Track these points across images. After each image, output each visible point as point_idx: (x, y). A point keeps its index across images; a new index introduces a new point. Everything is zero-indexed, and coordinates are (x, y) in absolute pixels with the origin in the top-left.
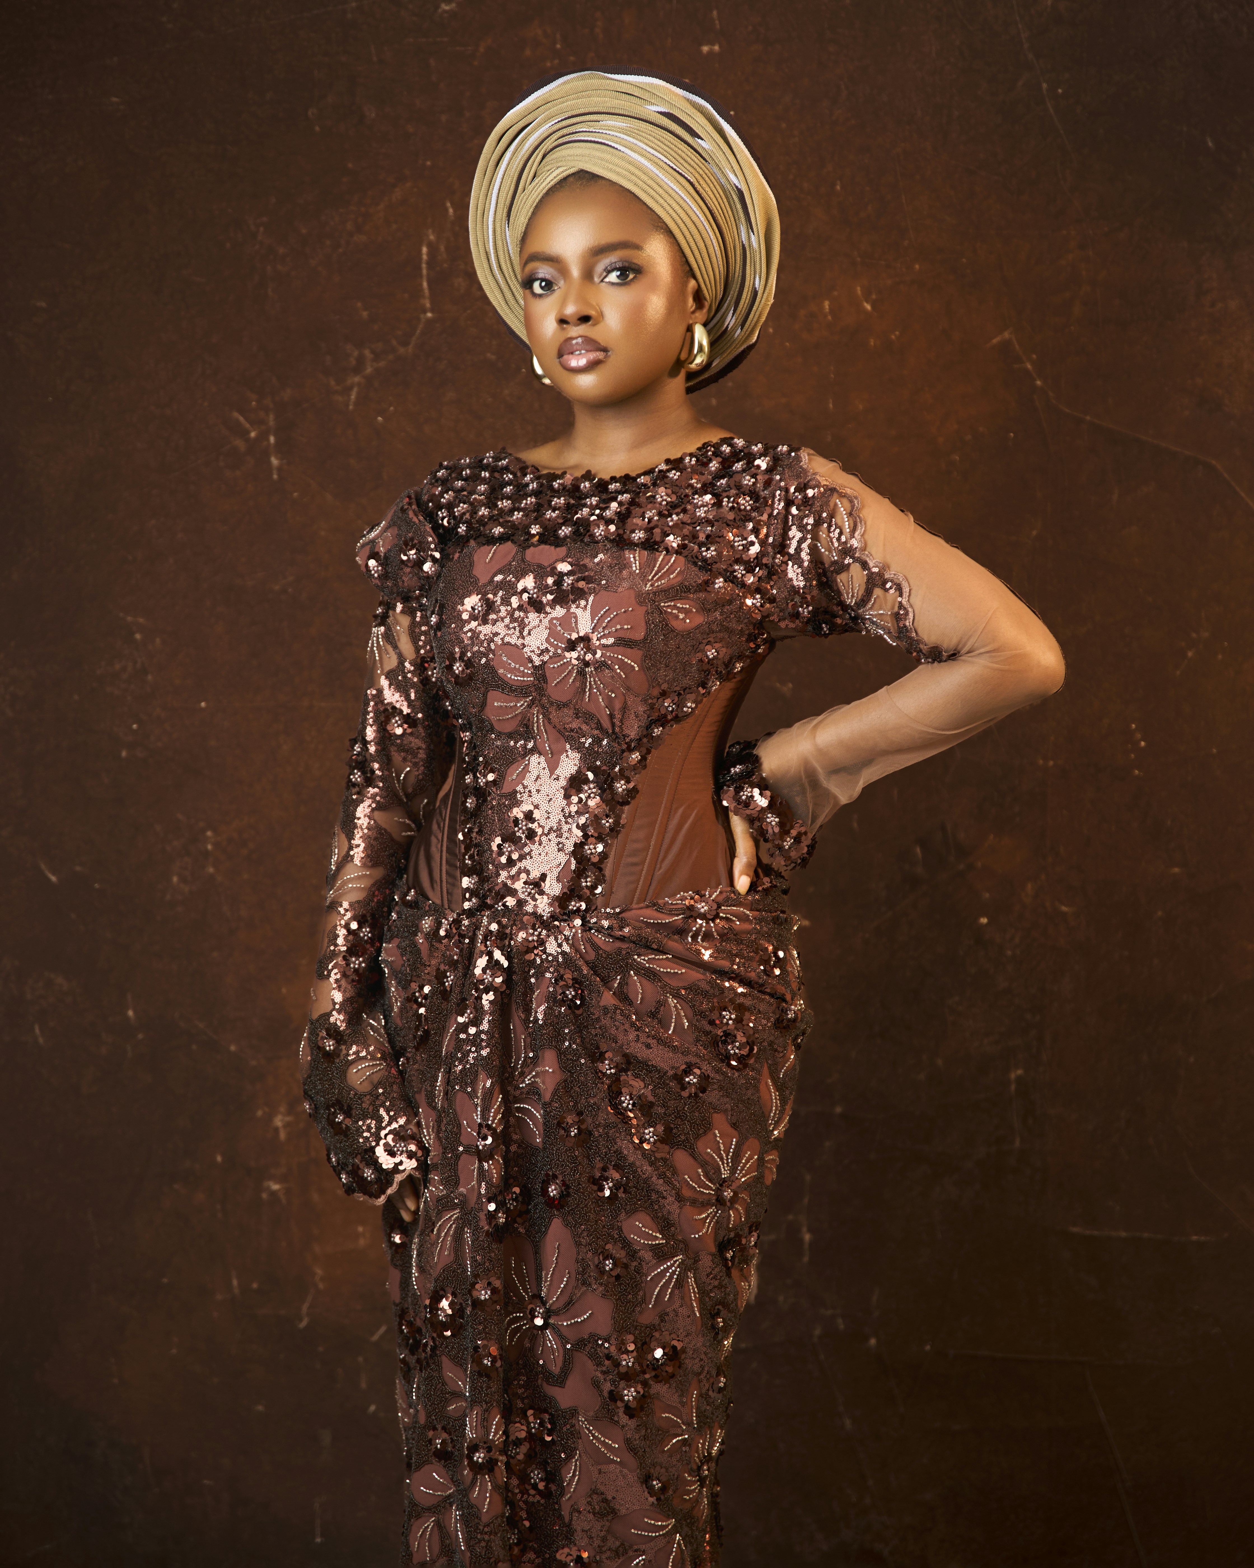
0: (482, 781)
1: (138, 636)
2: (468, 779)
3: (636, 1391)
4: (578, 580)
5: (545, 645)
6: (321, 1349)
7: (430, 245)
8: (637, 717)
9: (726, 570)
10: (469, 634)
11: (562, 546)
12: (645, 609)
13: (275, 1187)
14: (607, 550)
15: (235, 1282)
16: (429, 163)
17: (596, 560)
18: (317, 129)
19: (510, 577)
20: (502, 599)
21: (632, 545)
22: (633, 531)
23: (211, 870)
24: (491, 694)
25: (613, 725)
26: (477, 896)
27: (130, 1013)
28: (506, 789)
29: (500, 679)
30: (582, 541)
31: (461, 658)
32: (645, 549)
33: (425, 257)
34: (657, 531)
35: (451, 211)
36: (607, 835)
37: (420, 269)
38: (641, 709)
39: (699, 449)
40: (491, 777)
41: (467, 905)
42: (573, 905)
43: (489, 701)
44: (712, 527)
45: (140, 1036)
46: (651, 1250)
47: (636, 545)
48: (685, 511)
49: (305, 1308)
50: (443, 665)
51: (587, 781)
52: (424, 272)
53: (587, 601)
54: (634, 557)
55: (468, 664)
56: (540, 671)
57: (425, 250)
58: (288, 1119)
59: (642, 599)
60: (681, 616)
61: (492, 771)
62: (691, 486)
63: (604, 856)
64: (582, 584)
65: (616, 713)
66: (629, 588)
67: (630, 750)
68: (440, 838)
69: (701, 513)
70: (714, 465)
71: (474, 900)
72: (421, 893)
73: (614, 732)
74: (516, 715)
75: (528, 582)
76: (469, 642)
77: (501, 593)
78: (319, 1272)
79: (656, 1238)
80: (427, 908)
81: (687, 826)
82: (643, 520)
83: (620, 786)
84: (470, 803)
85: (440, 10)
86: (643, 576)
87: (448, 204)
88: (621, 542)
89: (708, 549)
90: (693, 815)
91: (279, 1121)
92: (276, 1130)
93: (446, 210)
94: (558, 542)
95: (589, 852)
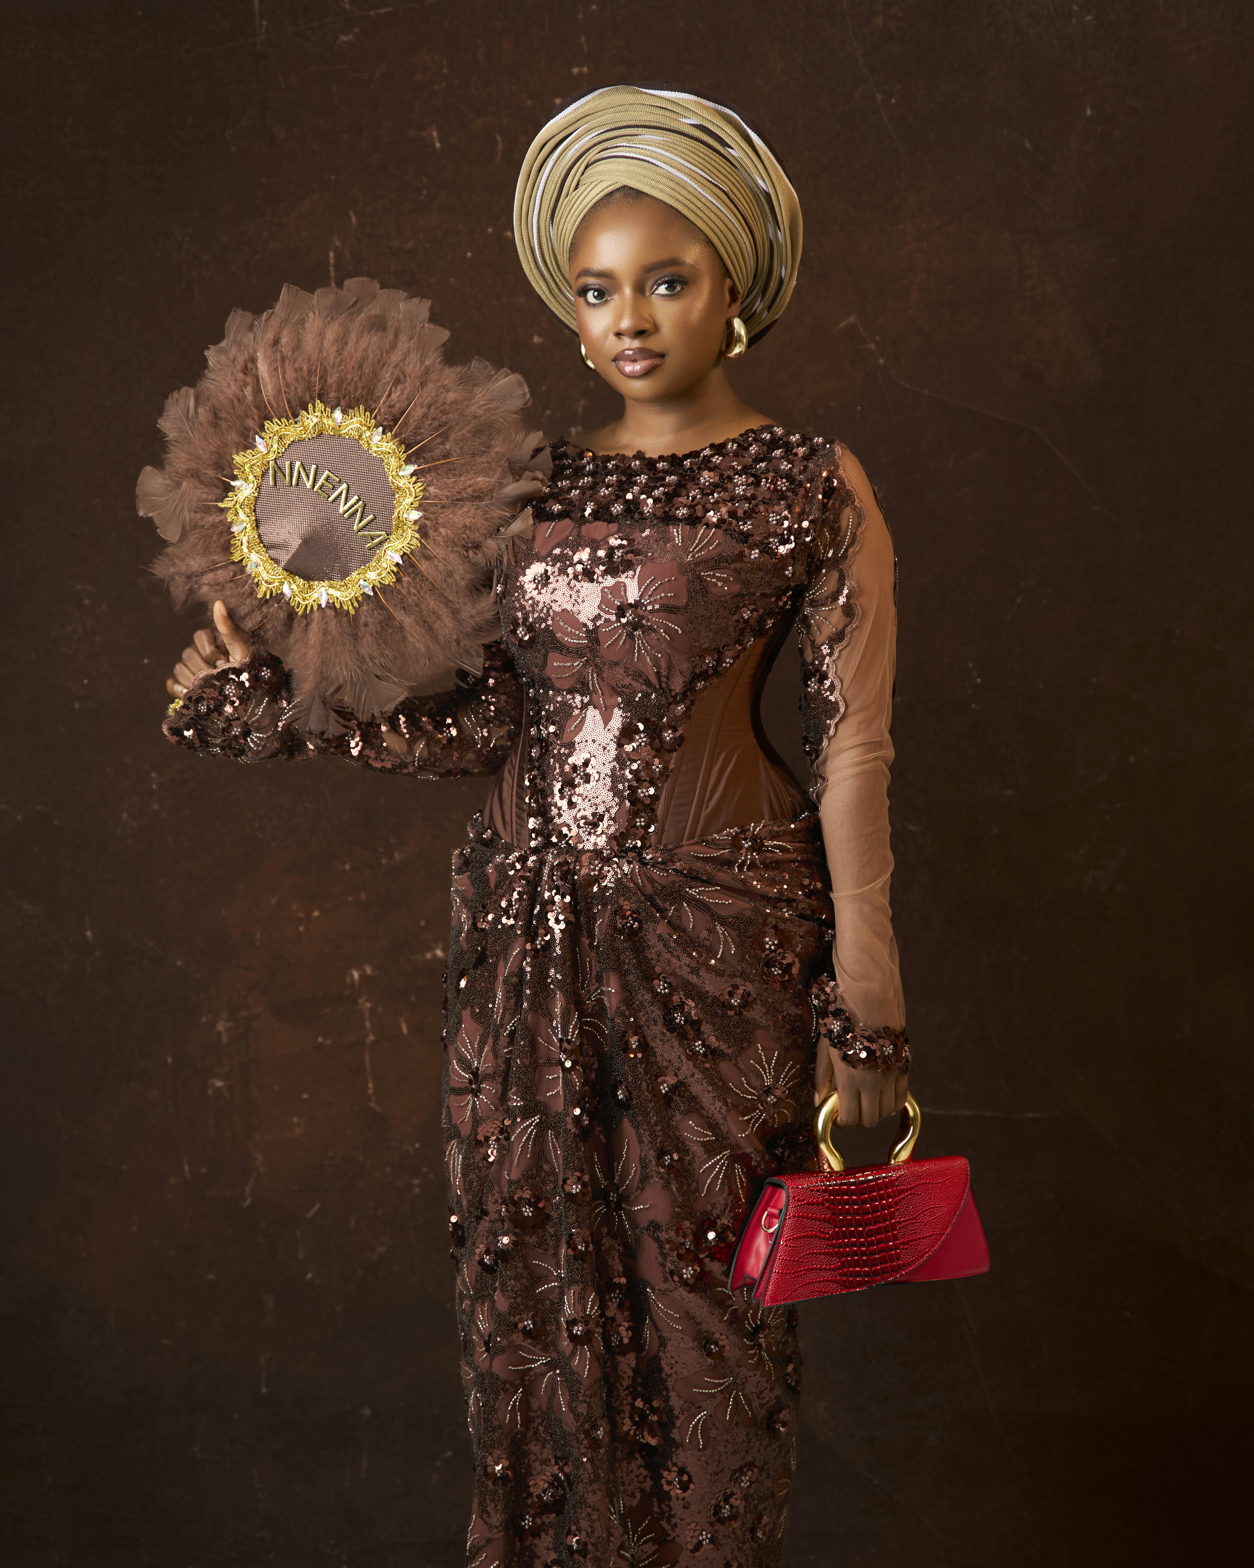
0: (544, 733)
1: (86, 602)
2: (533, 731)
3: (693, 1269)
4: (627, 553)
5: (597, 612)
6: (263, 1225)
7: (336, 251)
8: (681, 673)
9: (762, 542)
10: (530, 602)
11: (615, 522)
12: (686, 578)
13: (219, 1084)
14: (654, 526)
15: (186, 1168)
16: (333, 177)
17: (644, 535)
18: (234, 149)
19: (568, 551)
20: (559, 570)
21: (675, 520)
22: (678, 509)
23: (156, 807)
24: (552, 655)
25: (660, 682)
26: (542, 835)
27: (89, 934)
28: (566, 740)
29: (558, 641)
30: (632, 518)
31: (524, 624)
32: (688, 524)
33: (332, 261)
34: (699, 507)
35: (354, 219)
36: (658, 779)
37: (328, 271)
38: (685, 666)
39: (741, 435)
40: (552, 729)
41: (533, 844)
42: (629, 843)
43: (549, 661)
44: (750, 504)
45: (98, 954)
46: (703, 1146)
47: (680, 520)
48: (725, 490)
49: (248, 1189)
50: (508, 630)
51: (638, 731)
52: (332, 274)
53: (635, 572)
54: (677, 532)
55: (530, 629)
56: (593, 635)
57: (332, 254)
58: (230, 1024)
59: (684, 569)
60: (720, 584)
61: (553, 723)
62: (733, 467)
63: (655, 798)
64: (630, 556)
65: (662, 671)
66: (673, 559)
67: (677, 703)
68: (511, 784)
69: (740, 491)
70: (753, 449)
71: (539, 839)
72: (495, 833)
73: (661, 688)
74: (573, 674)
75: (584, 555)
76: (531, 609)
77: (558, 565)
78: (260, 1157)
79: (707, 1135)
80: (500, 846)
81: (729, 770)
82: (688, 498)
83: (668, 735)
84: (534, 753)
85: (339, 41)
86: (685, 548)
87: (351, 214)
88: (668, 519)
89: (745, 523)
90: (734, 759)
91: (221, 1026)
92: (219, 1034)
93: (350, 219)
94: (611, 519)
95: (642, 795)
